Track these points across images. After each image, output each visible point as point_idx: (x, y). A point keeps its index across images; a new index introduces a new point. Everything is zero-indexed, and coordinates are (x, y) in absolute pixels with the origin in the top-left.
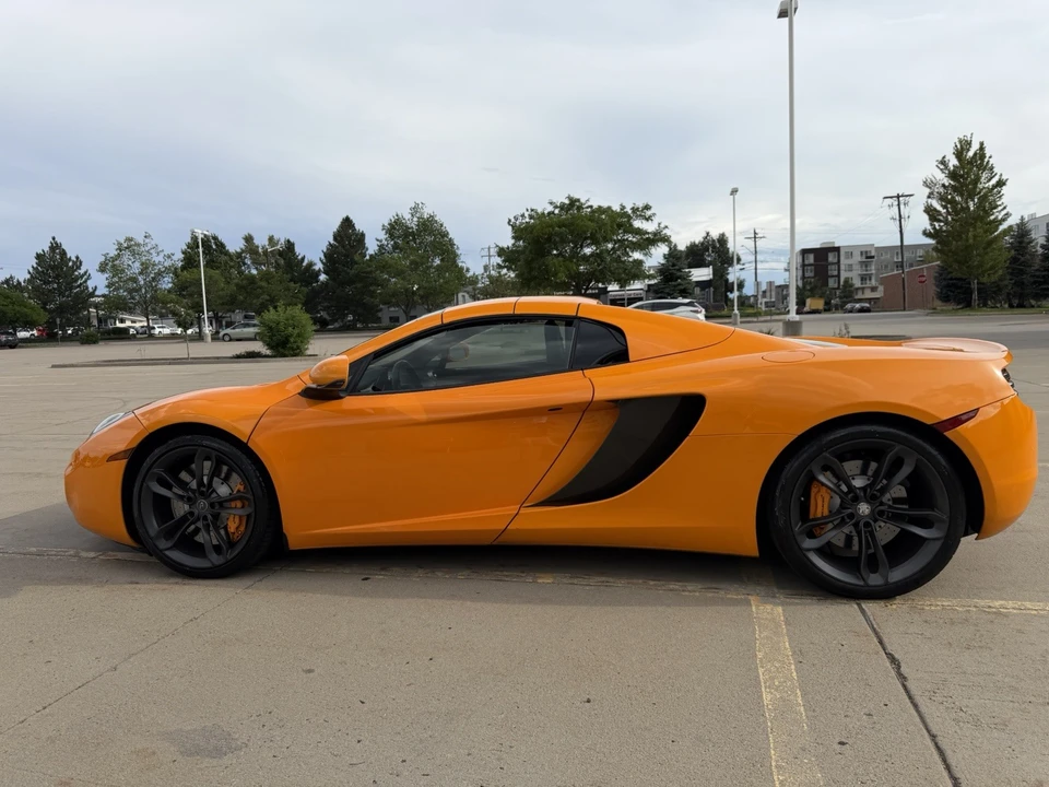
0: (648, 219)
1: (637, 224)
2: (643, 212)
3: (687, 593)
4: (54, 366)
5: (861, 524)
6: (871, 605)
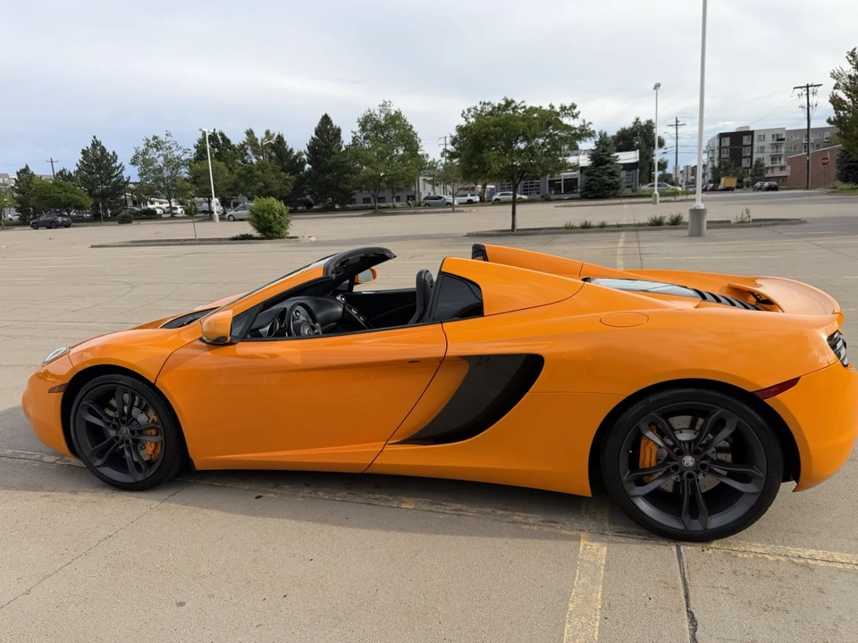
0: (575, 116)
1: (566, 121)
2: (570, 110)
3: (526, 527)
4: (92, 247)
5: (685, 475)
6: (689, 549)
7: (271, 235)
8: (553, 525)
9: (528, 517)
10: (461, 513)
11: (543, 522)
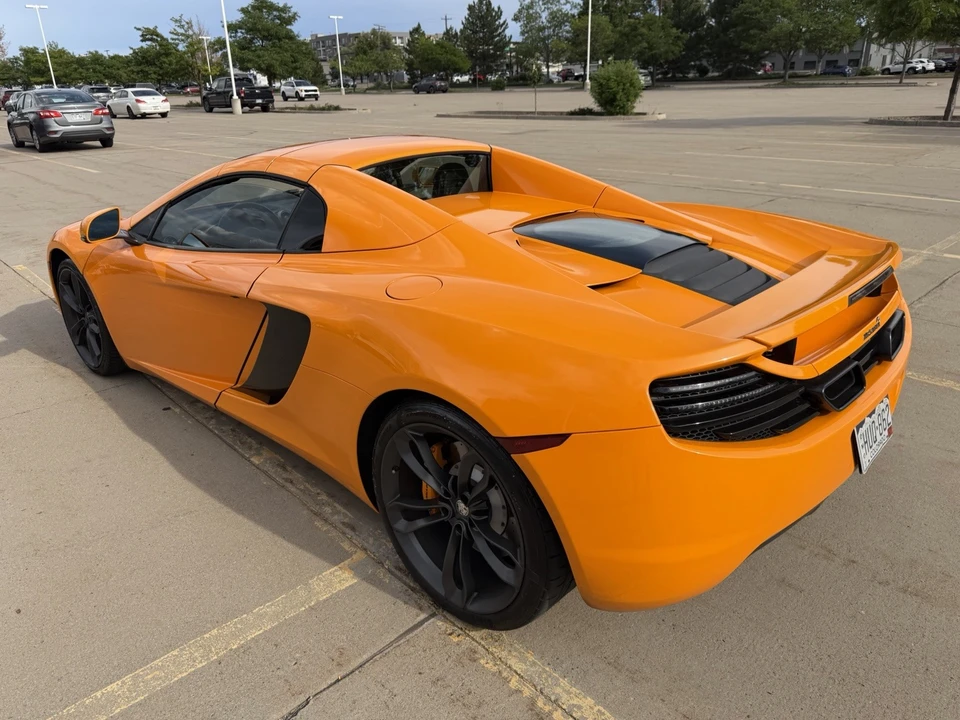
3: (322, 524)
4: (438, 116)
6: (440, 624)
7: (612, 110)
11: (344, 523)
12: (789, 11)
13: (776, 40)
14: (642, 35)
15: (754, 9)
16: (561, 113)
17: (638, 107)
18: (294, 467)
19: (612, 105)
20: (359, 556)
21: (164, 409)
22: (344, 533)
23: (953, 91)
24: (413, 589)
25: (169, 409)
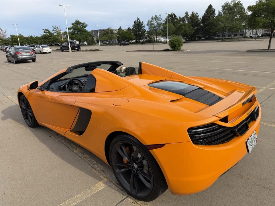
3: (94, 170)
4: (126, 52)
6: (129, 200)
7: (175, 49)
8: (102, 172)
9: (99, 167)
10: (85, 159)
11: (101, 170)
12: (223, 21)
13: (220, 29)
14: (182, 28)
15: (213, 21)
16: (161, 50)
17: (182, 48)
18: (86, 153)
19: (175, 48)
20: (105, 180)
21: (49, 137)
22: (101, 173)
23: (270, 42)
24: (121, 190)
25: (51, 137)
